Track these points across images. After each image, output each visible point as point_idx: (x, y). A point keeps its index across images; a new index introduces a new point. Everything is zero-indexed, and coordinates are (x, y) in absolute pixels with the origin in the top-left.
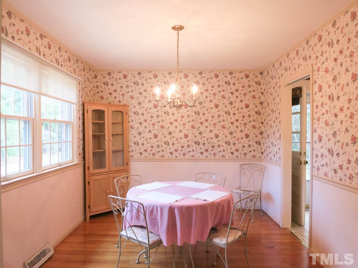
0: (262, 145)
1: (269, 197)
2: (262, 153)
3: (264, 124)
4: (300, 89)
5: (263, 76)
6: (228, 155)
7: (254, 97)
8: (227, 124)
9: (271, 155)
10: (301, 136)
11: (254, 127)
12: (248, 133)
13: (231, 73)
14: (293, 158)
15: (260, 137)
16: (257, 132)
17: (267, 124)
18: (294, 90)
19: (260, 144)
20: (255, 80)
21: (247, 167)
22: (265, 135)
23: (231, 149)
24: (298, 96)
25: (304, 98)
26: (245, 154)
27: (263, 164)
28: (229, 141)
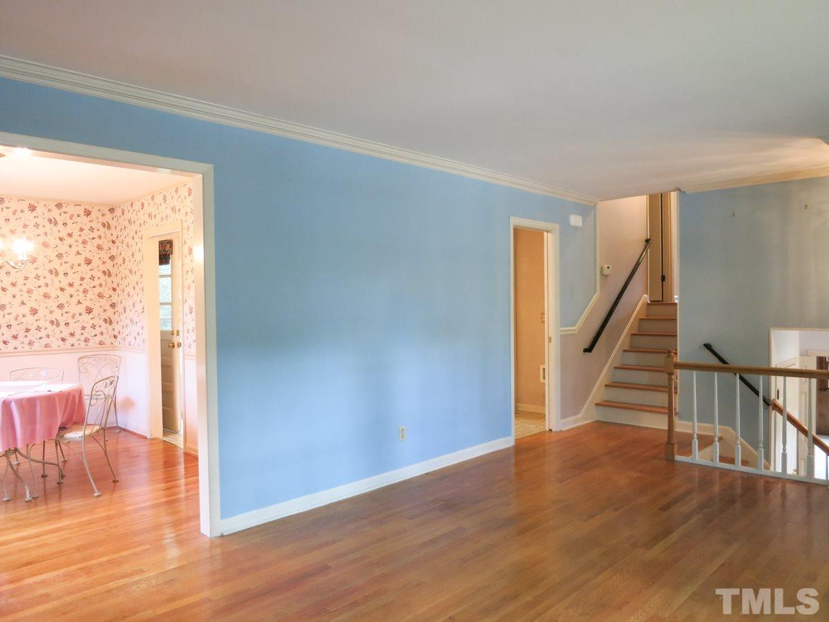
0: (114, 325)
1: (129, 404)
2: (115, 337)
3: (118, 291)
4: (170, 243)
5: (114, 215)
6: (55, 343)
7: (99, 248)
8: (53, 291)
9: (130, 339)
10: (172, 308)
11: (100, 296)
12: (90, 305)
13: (59, 206)
14: (162, 340)
15: (110, 311)
16: (105, 303)
17: (123, 292)
18: (162, 244)
19: (111, 323)
20: (101, 220)
21: (91, 360)
22: (119, 308)
23: (61, 332)
24: (168, 253)
25: (175, 257)
26: (86, 340)
27: (117, 353)
28: (57, 320)
